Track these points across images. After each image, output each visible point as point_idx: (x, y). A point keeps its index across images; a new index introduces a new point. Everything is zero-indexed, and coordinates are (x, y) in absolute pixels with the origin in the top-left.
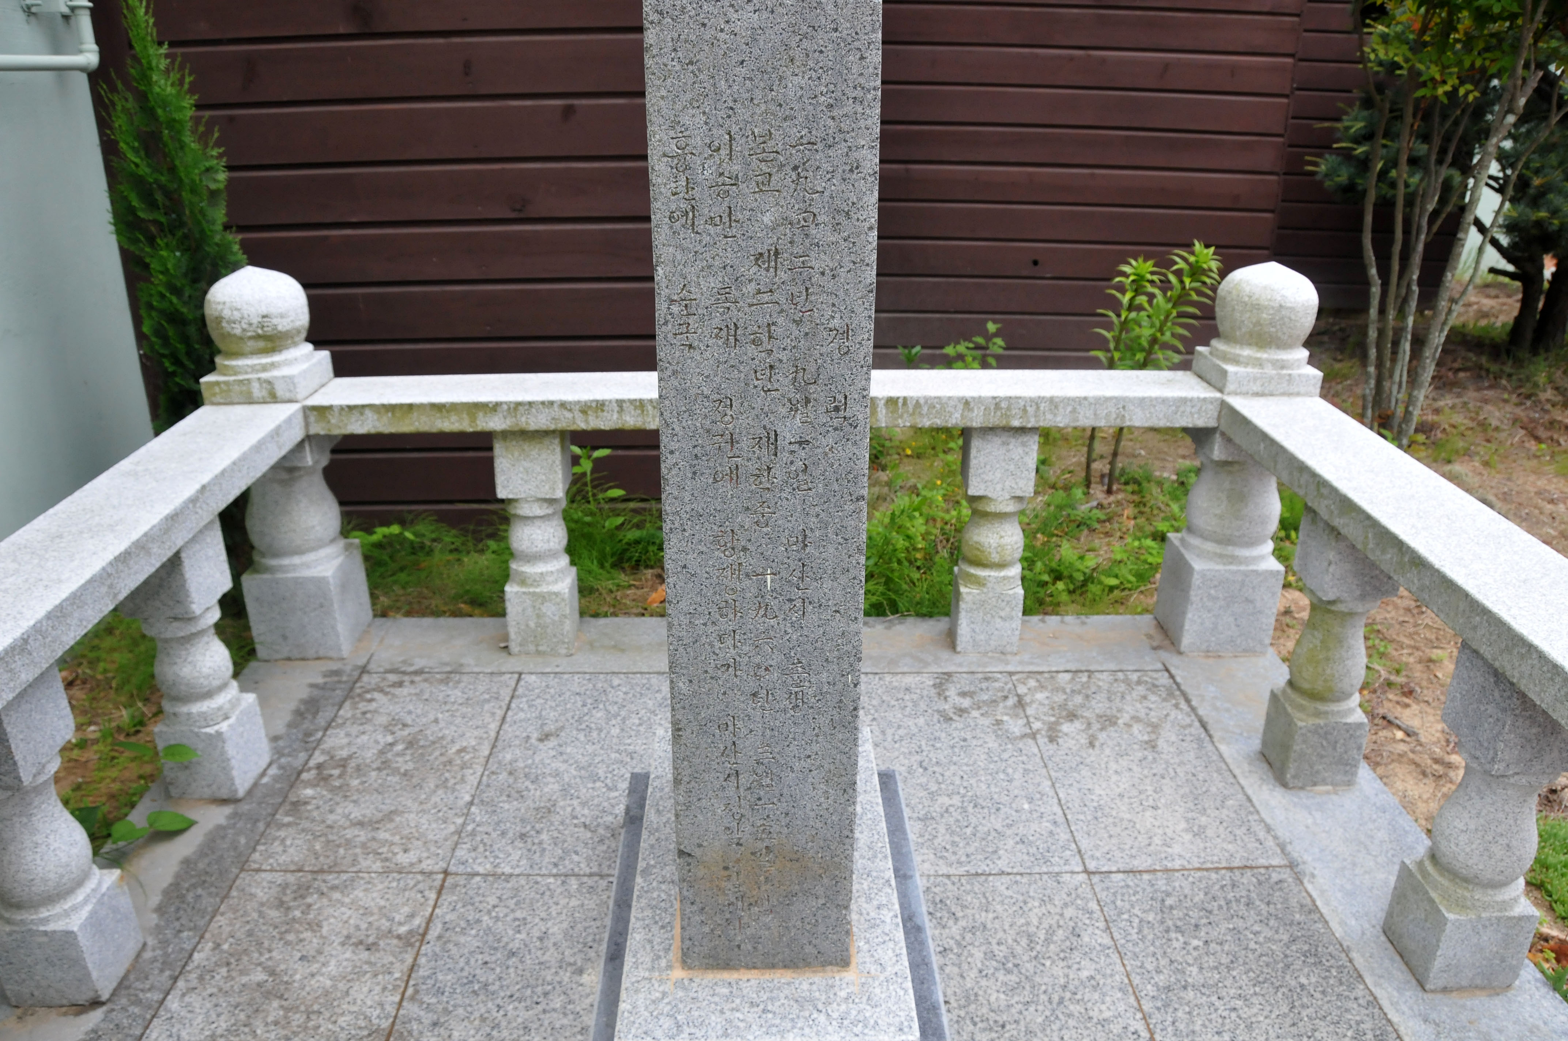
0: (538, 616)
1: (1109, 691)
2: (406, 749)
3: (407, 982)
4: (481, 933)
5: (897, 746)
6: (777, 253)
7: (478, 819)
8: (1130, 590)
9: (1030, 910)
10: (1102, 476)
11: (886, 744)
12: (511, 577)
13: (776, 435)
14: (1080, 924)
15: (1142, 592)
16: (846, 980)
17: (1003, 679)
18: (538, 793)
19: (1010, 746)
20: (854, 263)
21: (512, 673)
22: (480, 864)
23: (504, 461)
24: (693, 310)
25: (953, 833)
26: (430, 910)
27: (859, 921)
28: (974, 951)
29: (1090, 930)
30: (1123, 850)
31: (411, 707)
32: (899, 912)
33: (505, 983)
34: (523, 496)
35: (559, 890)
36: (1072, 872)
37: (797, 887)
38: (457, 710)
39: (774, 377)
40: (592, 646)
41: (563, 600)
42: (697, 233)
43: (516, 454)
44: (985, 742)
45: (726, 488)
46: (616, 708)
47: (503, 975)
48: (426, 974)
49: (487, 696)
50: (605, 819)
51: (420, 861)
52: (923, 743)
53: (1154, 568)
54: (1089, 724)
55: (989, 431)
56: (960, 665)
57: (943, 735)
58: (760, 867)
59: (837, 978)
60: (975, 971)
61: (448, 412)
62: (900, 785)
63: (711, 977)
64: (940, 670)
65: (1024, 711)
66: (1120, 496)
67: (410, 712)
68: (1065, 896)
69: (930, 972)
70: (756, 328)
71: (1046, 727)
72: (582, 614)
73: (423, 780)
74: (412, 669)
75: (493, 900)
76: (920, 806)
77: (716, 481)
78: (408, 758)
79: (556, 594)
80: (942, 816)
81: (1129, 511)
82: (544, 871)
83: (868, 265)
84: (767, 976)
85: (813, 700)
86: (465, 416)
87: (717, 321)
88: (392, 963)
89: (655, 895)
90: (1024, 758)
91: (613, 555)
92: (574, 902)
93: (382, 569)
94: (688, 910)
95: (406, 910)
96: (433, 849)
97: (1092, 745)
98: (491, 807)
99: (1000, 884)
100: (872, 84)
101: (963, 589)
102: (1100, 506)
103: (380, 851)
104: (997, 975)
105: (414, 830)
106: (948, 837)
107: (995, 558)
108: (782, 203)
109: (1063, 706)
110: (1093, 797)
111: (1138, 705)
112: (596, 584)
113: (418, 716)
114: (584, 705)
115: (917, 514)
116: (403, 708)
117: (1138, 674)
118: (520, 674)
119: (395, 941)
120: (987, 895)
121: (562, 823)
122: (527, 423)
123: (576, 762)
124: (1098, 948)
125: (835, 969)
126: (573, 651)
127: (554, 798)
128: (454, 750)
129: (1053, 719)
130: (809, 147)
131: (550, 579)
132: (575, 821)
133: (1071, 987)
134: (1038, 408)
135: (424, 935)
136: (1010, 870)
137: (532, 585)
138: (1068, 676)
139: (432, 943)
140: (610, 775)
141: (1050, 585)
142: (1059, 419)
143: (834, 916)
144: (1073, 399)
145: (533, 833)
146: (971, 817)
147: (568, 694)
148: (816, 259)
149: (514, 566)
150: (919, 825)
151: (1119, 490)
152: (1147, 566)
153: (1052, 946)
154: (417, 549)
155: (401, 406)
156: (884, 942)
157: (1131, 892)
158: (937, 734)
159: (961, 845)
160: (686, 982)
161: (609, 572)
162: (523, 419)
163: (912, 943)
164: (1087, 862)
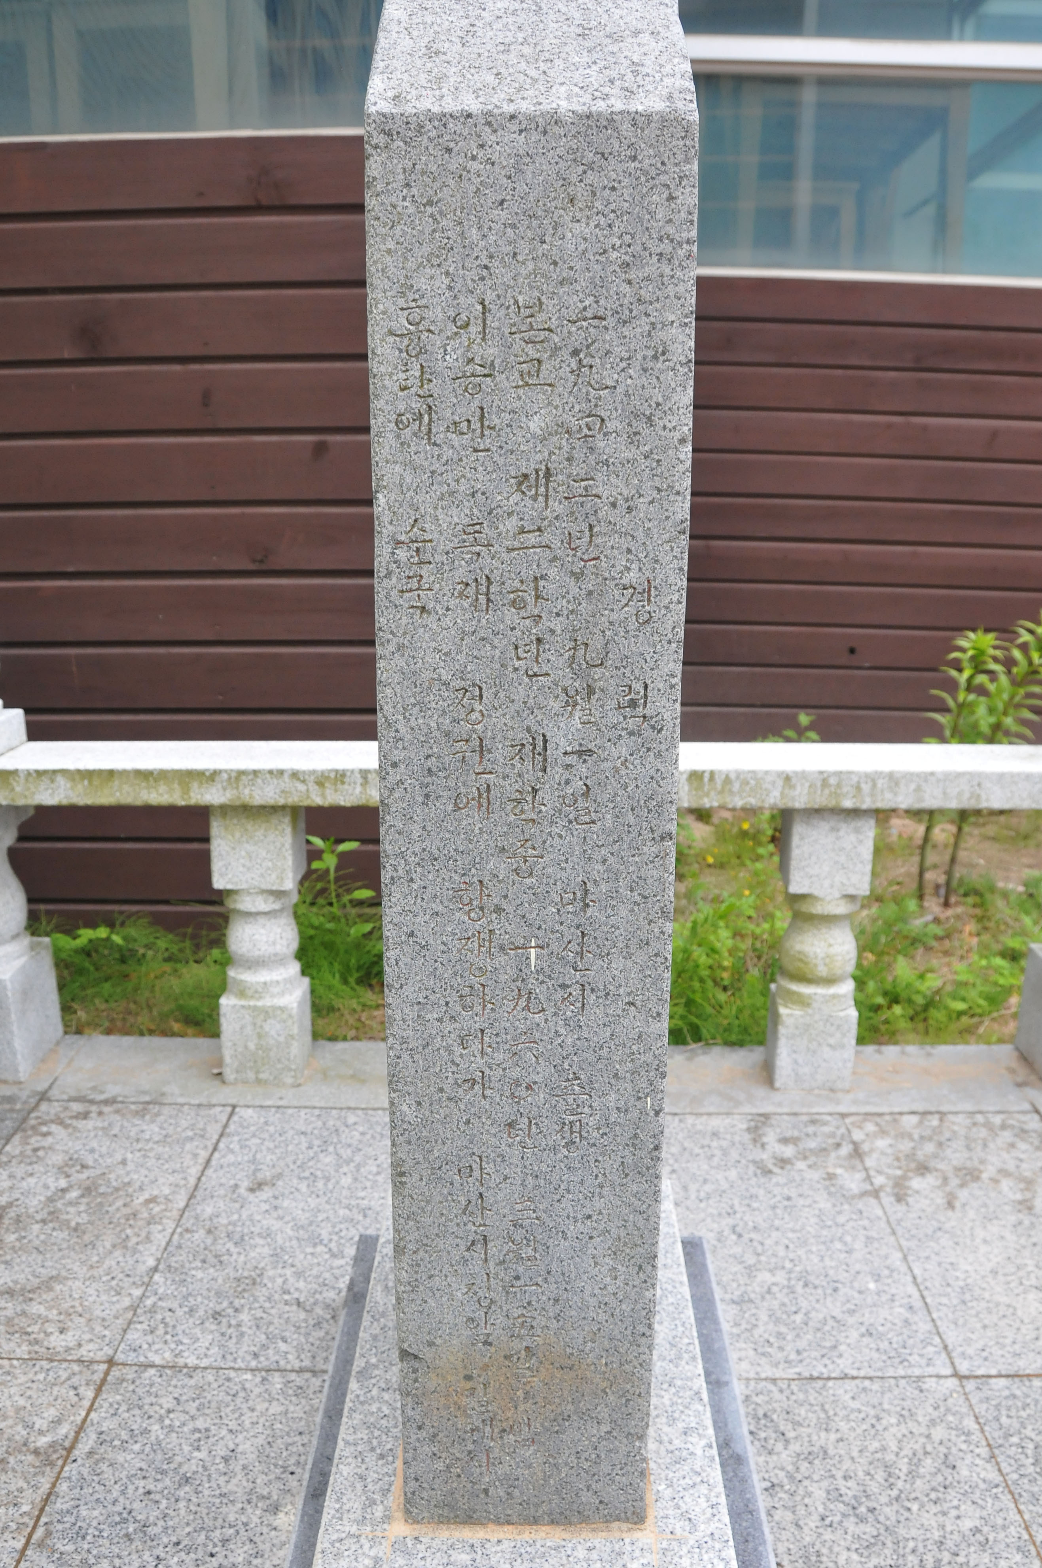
0: (260, 1036)
1: (967, 1138)
2: (82, 1196)
3: (38, 1518)
4: (147, 1449)
5: (703, 1205)
6: (548, 474)
7: (161, 1291)
8: (981, 1016)
9: (885, 1429)
10: (937, 887)
11: (688, 1203)
12: (229, 986)
13: (545, 741)
14: (954, 1450)
15: (993, 1019)
16: (640, 1544)
17: (834, 1123)
18: (242, 1258)
19: (846, 1207)
20: (659, 490)
21: (224, 1106)
22: (156, 1352)
23: (222, 842)
24: (428, 557)
25: (778, 1321)
26: (83, 1413)
27: (657, 1452)
28: (813, 1488)
29: (969, 1458)
30: (1003, 1346)
31: (94, 1144)
32: (713, 1439)
33: (170, 1523)
34: (244, 886)
35: (257, 1391)
36: (938, 1376)
37: (570, 1407)
38: (152, 1149)
39: (543, 656)
40: (325, 1075)
41: (290, 1016)
42: (435, 444)
43: (238, 835)
44: (815, 1202)
45: (472, 819)
46: (349, 1151)
47: (171, 1512)
48: (65, 1507)
49: (190, 1133)
50: (325, 1294)
51: (80, 1345)
52: (736, 1202)
53: (1008, 991)
54: (945, 1179)
55: (815, 813)
56: (780, 1104)
57: (761, 1192)
58: (517, 1377)
59: (627, 1541)
60: (816, 1517)
61: (156, 781)
62: (709, 1256)
63: (446, 1535)
64: (754, 1111)
65: (862, 1161)
66: (959, 910)
67: (92, 1151)
68: (930, 1410)
69: (757, 1525)
70: (516, 583)
71: (891, 1183)
72: (316, 1036)
73: (97, 1237)
74: (102, 1097)
75: (167, 1402)
76: (735, 1285)
77: (457, 808)
78: (82, 1208)
79: (282, 1009)
80: (763, 1298)
81: (971, 927)
82: (240, 1364)
83: (678, 493)
84: (526, 1536)
85: (595, 1134)
86: (176, 786)
87: (461, 573)
88: (20, 1490)
89: (374, 1408)
90: (866, 1222)
91: (359, 969)
92: (276, 1408)
93: (82, 979)
94: (414, 1437)
95: (51, 1413)
96: (98, 1329)
97: (950, 1205)
98: (180, 1275)
99: (843, 1391)
100: (685, 235)
101: (783, 1011)
102: (937, 921)
103: (29, 1330)
104: (845, 1524)
105: (77, 1304)
106: (771, 1326)
107: (822, 971)
108: (557, 401)
109: (911, 1156)
110: (958, 1274)
111: (1005, 1155)
112: (338, 1003)
113: (101, 1156)
114: (310, 1147)
115: (722, 923)
116: (84, 1145)
117: (1002, 1116)
118: (234, 1107)
119: (30, 1458)
120: (827, 1407)
121: (269, 1299)
122: (251, 796)
123: (294, 1219)
124: (983, 1486)
125: (625, 1526)
126: (301, 1081)
127: (262, 1265)
128: (141, 1199)
129: (899, 1173)
130: (596, 322)
131: (275, 990)
132: (286, 1297)
133: (949, 1544)
134: (874, 785)
135: (69, 1450)
136: (854, 1373)
137: (252, 997)
138: (914, 1119)
139: (80, 1461)
140: (335, 1238)
141: (885, 1009)
142: (900, 799)
143: (623, 1450)
144: (918, 775)
145: (230, 1311)
146: (801, 1299)
147: (291, 1132)
148: (605, 484)
149: (232, 973)
150: (733, 1310)
151: (957, 904)
152: (999, 989)
153: (919, 1482)
154: (125, 957)
155: (99, 773)
156: (694, 1486)
157: (1020, 1404)
158: (753, 1191)
159: (789, 1337)
160: (409, 1542)
161: (353, 989)
162: (247, 791)
163: (730, 1480)
164: (957, 1361)
